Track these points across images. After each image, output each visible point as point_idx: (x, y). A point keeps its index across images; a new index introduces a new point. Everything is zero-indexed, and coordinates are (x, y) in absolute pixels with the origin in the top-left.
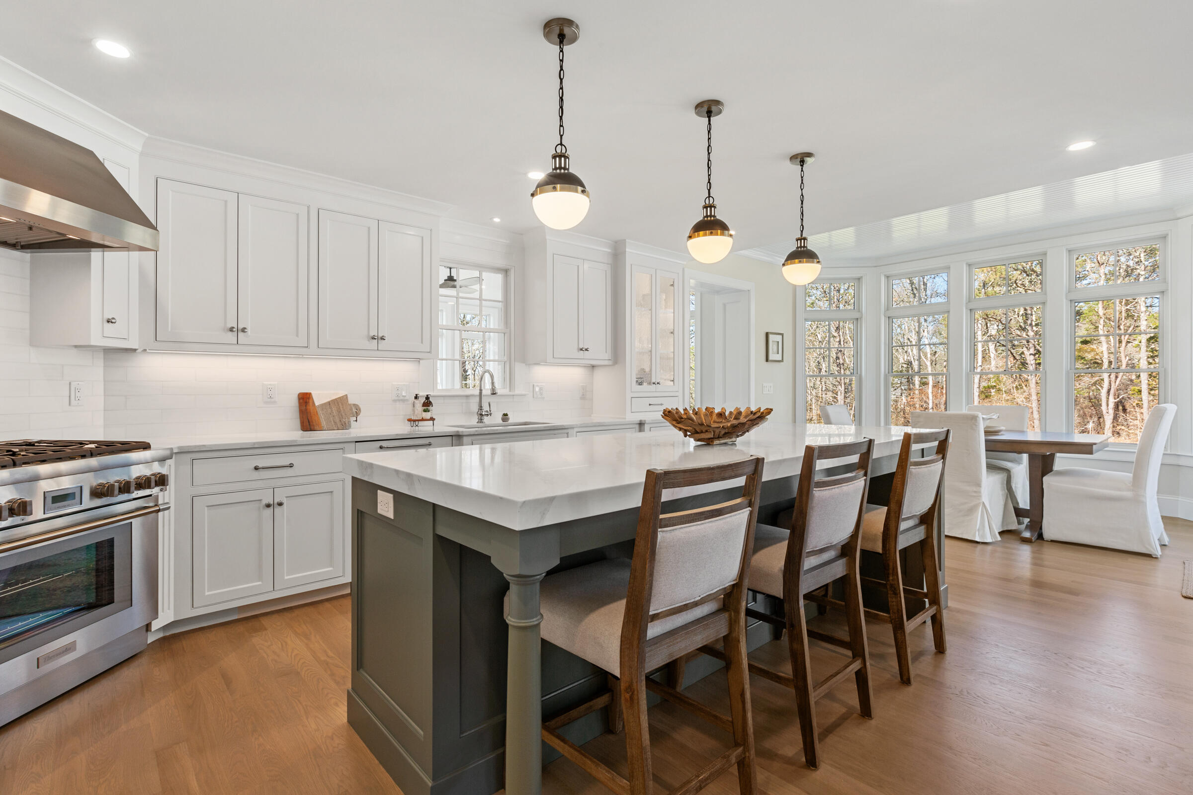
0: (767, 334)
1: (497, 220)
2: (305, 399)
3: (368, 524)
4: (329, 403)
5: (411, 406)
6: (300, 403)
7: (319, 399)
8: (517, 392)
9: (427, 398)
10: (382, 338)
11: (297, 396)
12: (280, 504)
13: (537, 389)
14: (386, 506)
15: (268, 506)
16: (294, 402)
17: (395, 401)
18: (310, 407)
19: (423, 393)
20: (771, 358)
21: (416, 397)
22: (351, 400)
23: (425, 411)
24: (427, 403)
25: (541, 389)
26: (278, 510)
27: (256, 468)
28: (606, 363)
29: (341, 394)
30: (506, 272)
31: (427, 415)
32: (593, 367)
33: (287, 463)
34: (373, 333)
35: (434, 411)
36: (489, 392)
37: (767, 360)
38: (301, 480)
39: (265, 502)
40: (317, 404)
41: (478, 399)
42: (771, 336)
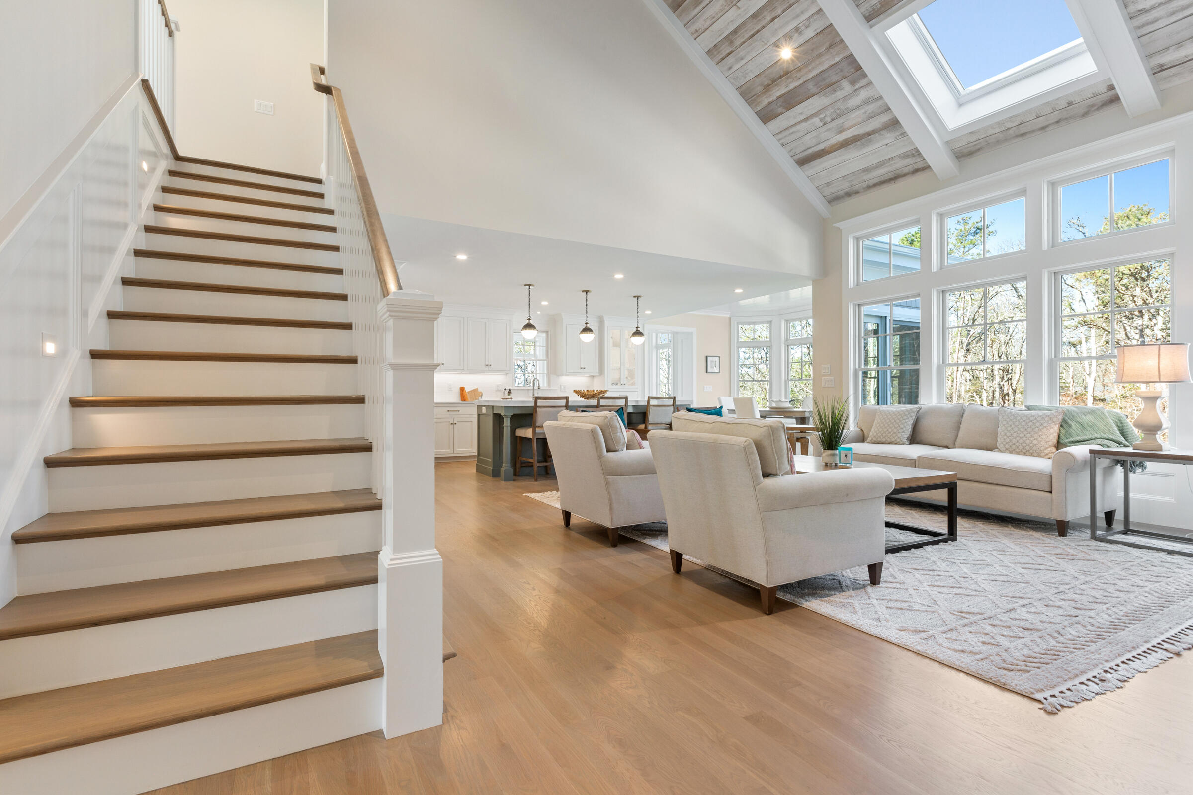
0: (706, 357)
1: (539, 313)
2: (462, 389)
3: (481, 417)
4: (471, 391)
5: (502, 393)
6: (461, 391)
7: (467, 389)
8: (552, 388)
9: (510, 390)
10: (490, 365)
11: (459, 388)
12: (456, 424)
13: (563, 387)
14: (484, 410)
15: (452, 424)
16: (458, 390)
17: (496, 391)
18: (464, 392)
19: (508, 388)
20: (709, 371)
21: (505, 389)
22: (480, 390)
23: (508, 395)
24: (510, 392)
25: (564, 387)
26: (455, 426)
27: (448, 411)
28: (598, 374)
29: (476, 387)
30: (547, 332)
31: (509, 397)
32: (593, 376)
33: (458, 410)
34: (487, 363)
35: (512, 395)
36: (537, 388)
37: (707, 372)
38: (462, 416)
39: (451, 423)
40: (467, 391)
41: (532, 391)
42: (709, 358)
